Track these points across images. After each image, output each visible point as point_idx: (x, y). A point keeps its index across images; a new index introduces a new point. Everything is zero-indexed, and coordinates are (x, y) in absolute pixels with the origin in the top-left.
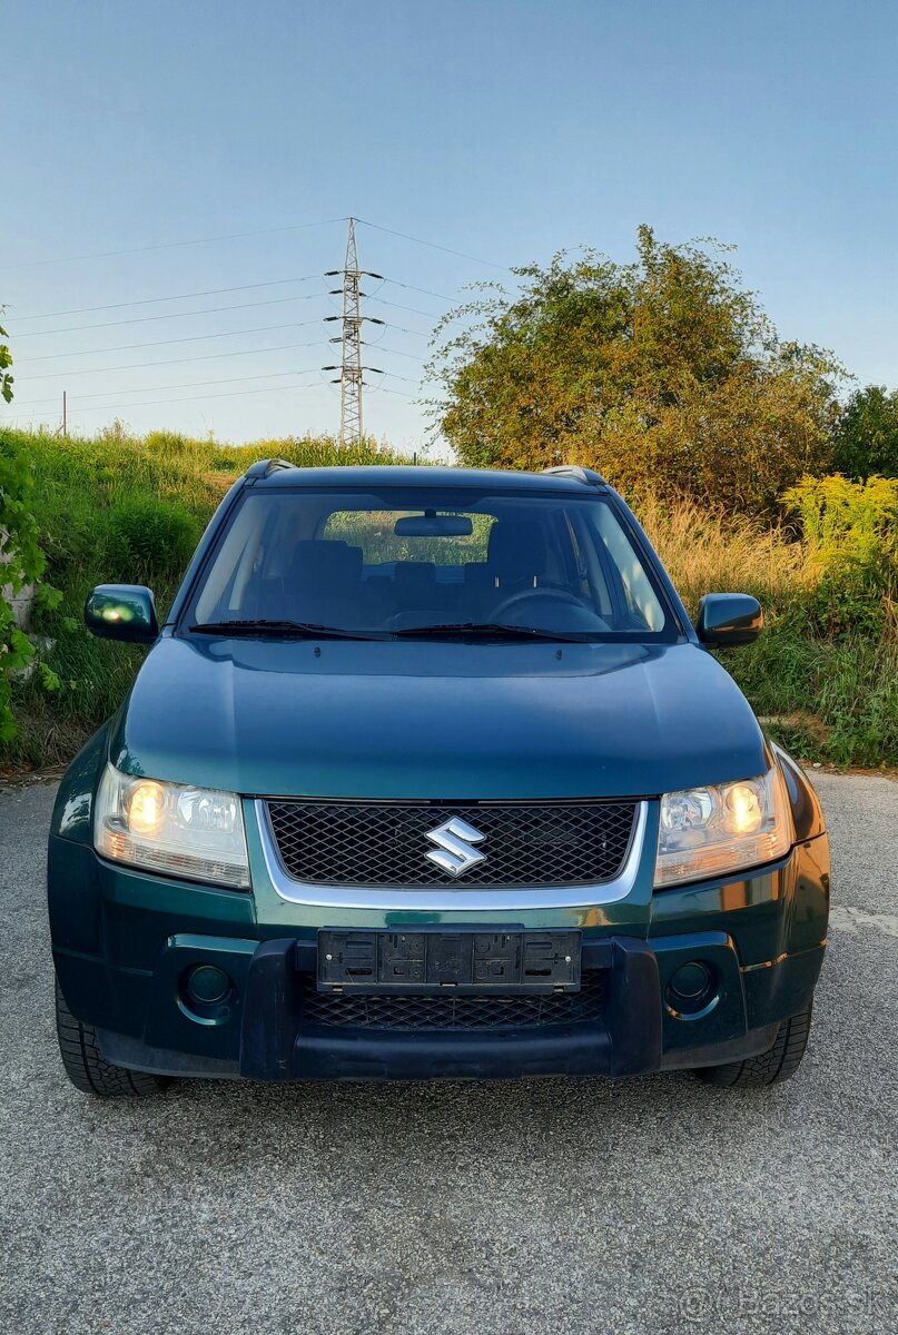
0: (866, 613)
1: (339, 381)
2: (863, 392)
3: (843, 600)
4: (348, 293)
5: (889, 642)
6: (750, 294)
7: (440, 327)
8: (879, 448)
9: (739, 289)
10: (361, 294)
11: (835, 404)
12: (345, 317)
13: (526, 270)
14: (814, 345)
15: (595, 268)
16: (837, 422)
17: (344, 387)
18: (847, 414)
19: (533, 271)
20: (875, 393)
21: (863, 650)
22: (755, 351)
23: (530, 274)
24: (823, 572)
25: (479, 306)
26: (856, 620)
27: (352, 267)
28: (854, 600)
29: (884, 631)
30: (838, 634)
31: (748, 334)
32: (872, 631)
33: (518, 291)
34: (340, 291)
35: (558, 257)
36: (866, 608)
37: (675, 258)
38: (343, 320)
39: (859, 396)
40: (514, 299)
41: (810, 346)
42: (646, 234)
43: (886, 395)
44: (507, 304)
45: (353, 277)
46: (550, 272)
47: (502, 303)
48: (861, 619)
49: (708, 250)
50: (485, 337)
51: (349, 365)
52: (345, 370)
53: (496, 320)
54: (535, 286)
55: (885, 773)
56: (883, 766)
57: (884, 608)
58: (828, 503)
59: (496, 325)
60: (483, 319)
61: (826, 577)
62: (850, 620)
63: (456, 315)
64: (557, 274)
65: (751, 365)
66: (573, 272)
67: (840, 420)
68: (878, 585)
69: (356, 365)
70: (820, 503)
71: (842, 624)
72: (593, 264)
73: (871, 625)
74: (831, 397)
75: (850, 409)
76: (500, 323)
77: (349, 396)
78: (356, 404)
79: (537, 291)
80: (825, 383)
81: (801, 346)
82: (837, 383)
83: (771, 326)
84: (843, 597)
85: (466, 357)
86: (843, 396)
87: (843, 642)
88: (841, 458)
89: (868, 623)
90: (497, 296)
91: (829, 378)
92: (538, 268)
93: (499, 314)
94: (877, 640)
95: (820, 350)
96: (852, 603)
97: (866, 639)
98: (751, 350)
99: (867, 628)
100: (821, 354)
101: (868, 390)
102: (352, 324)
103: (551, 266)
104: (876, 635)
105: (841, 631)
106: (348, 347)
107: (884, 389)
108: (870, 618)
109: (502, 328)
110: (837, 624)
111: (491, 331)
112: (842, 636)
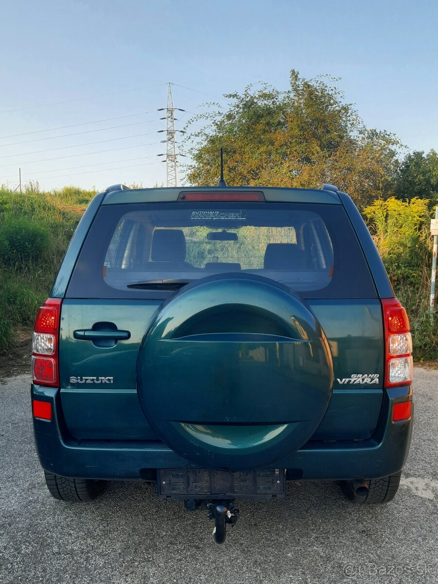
0: (411, 274)
1: (165, 161)
2: (412, 154)
3: (398, 267)
4: (168, 119)
5: (424, 290)
6: (351, 105)
7: (187, 126)
8: (420, 183)
9: (344, 103)
10: (175, 119)
11: (397, 161)
12: (167, 130)
13: (231, 95)
14: (385, 131)
15: (268, 93)
16: (398, 171)
17: (168, 164)
18: (403, 166)
19: (235, 96)
20: (418, 155)
21: (410, 295)
22: (354, 134)
23: (234, 97)
24: (387, 251)
25: (207, 115)
26: (406, 278)
27: (170, 107)
28: (404, 267)
29: (422, 283)
30: (396, 286)
31: (349, 126)
32: (415, 284)
33: (227, 106)
34: (165, 118)
35: (248, 88)
36: (411, 271)
37: (309, 86)
38: (166, 132)
39: (410, 157)
40: (226, 111)
41: (383, 131)
42: (295, 75)
43: (424, 155)
44: (222, 114)
45: (171, 111)
46: (244, 96)
47: (219, 113)
48: (409, 277)
49: (326, 81)
50: (212, 131)
51: (170, 153)
52: (168, 156)
53: (216, 122)
54: (237, 104)
55: (423, 365)
56: (421, 361)
57: (421, 271)
58: (390, 213)
59: (217, 124)
60: (210, 122)
61: (389, 254)
62: (403, 278)
63: (195, 120)
64: (248, 97)
65: (352, 142)
66: (257, 96)
67: (400, 170)
68: (417, 258)
69: (173, 153)
70: (385, 214)
71: (398, 280)
72: (266, 91)
73: (414, 281)
74: (394, 157)
75: (405, 163)
76: (219, 123)
77: (170, 168)
78: (174, 172)
79: (238, 106)
80: (392, 151)
81: (378, 131)
82: (398, 150)
83: (360, 120)
84: (398, 265)
85: (203, 142)
86: (401, 157)
87: (399, 290)
88: (400, 189)
89: (412, 279)
90: (216, 109)
91: (393, 148)
92: (238, 94)
93: (219, 119)
94: (418, 289)
95: (388, 133)
96: (403, 268)
97: (411, 288)
98: (351, 134)
99: (412, 282)
100: (389, 135)
101: (414, 153)
102: (171, 133)
103: (244, 93)
104: (417, 286)
105: (398, 284)
106: (169, 145)
107: (423, 153)
108: (413, 277)
109: (220, 126)
110: (396, 281)
111: (215, 128)
112: (398, 287)
